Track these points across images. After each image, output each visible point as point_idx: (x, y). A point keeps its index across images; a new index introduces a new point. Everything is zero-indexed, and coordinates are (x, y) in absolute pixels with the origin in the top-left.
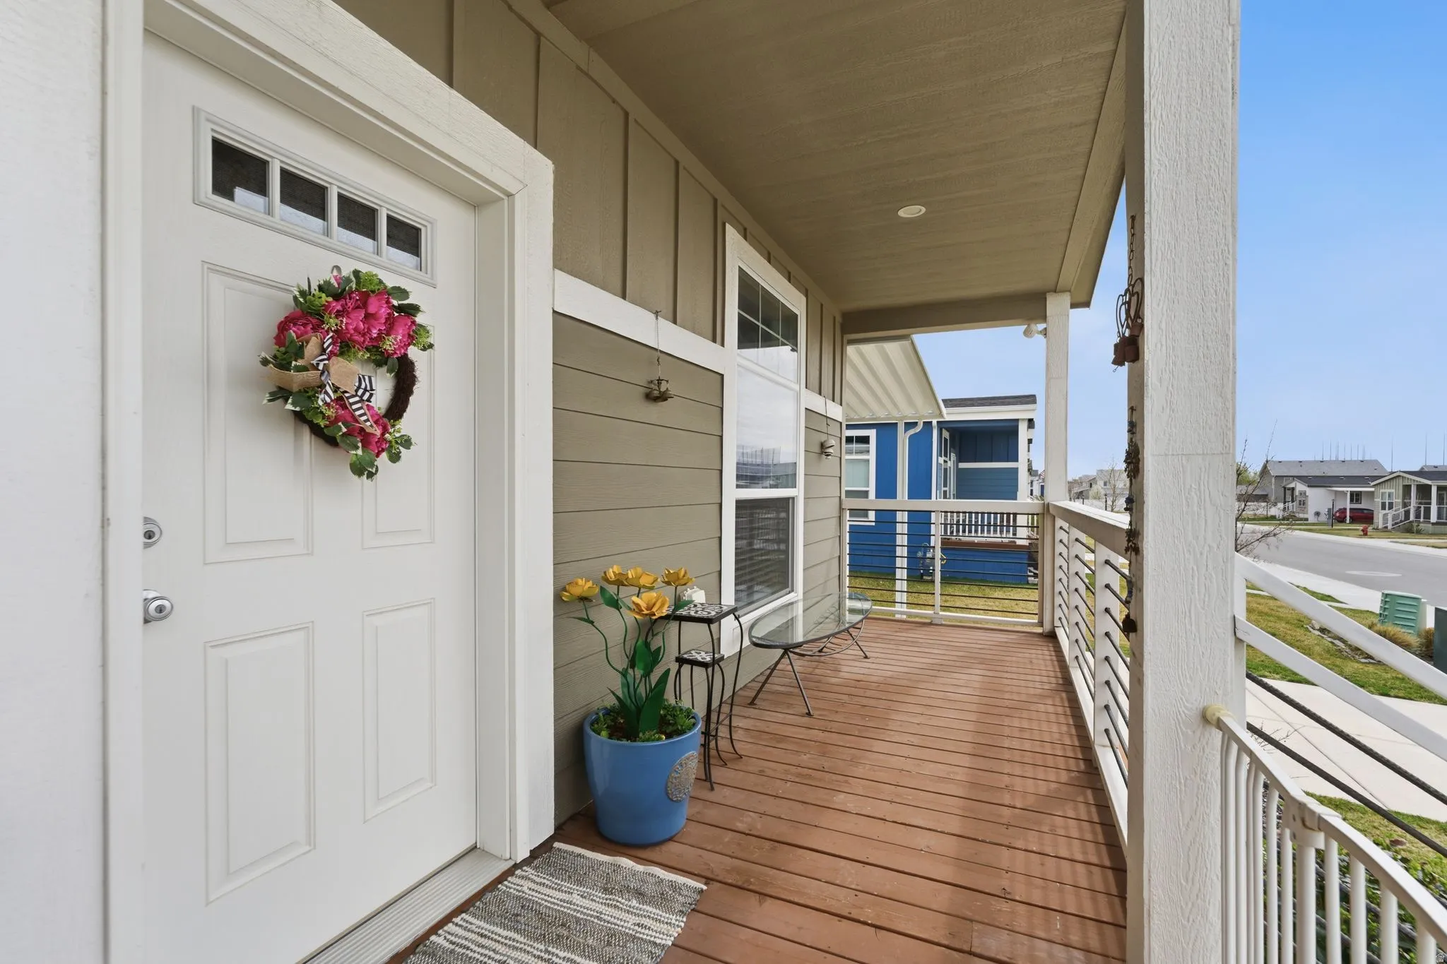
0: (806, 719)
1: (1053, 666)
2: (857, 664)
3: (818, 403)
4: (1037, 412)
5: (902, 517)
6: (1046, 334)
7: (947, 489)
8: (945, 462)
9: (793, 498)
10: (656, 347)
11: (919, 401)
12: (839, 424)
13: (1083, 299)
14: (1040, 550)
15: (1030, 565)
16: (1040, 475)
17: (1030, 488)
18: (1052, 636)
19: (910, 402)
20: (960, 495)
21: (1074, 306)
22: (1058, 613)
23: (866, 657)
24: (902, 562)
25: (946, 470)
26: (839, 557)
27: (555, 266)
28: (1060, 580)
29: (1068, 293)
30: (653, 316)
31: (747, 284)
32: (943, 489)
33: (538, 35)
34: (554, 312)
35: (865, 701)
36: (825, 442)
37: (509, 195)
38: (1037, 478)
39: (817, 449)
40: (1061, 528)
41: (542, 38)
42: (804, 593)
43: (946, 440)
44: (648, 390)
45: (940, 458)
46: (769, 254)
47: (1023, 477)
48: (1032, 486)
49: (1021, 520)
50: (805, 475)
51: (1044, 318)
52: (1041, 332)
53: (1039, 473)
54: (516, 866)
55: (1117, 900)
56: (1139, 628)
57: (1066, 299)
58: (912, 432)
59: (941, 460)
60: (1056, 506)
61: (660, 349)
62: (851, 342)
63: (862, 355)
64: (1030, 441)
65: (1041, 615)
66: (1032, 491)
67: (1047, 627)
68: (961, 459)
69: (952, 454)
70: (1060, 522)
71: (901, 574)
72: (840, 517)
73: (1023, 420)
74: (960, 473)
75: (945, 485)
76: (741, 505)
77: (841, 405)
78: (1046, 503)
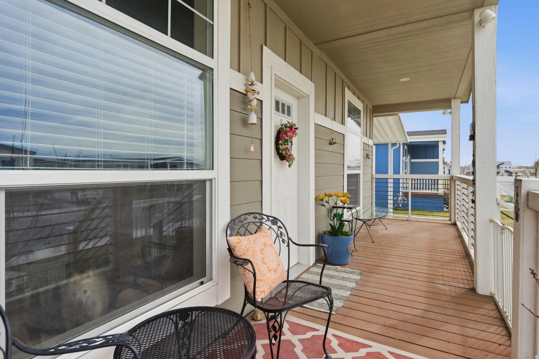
0: (373, 243)
1: (455, 232)
2: (384, 231)
3: (366, 140)
4: (447, 138)
5: (391, 181)
6: (451, 114)
7: (406, 171)
8: (406, 159)
9: (359, 174)
10: (332, 129)
11: (397, 134)
12: (371, 147)
13: (465, 100)
14: (449, 197)
15: (444, 204)
16: (448, 164)
17: (443, 171)
18: (455, 224)
19: (395, 136)
20: (412, 173)
21: (462, 103)
22: (457, 216)
23: (387, 229)
24: (390, 202)
25: (406, 162)
26: (372, 196)
27: (315, 111)
28: (457, 204)
29: (460, 99)
30: (331, 120)
31: (350, 103)
32: (405, 171)
33: (312, 52)
34: (315, 123)
35: (391, 240)
36: (368, 154)
37: (308, 96)
38: (447, 166)
39: (365, 156)
40: (458, 185)
41: (313, 53)
42: (363, 207)
43: (406, 149)
44: (330, 142)
45: (403, 157)
46: (354, 92)
47: (441, 166)
48: (444, 169)
49: (440, 182)
50: (363, 166)
51: (451, 108)
52: (449, 113)
53: (448, 163)
54: (310, 267)
55: (471, 274)
56: (475, 202)
57: (459, 101)
58: (394, 148)
59: (404, 158)
60: (455, 176)
61: (333, 130)
62: (375, 116)
63: (378, 121)
64: (444, 150)
65: (450, 216)
66: (444, 172)
67: (453, 221)
68: (412, 157)
69: (408, 156)
70: (458, 182)
71: (390, 206)
72: (372, 181)
73: (441, 141)
74: (412, 163)
75: (406, 169)
76: (349, 176)
77: (372, 140)
78: (452, 175)
